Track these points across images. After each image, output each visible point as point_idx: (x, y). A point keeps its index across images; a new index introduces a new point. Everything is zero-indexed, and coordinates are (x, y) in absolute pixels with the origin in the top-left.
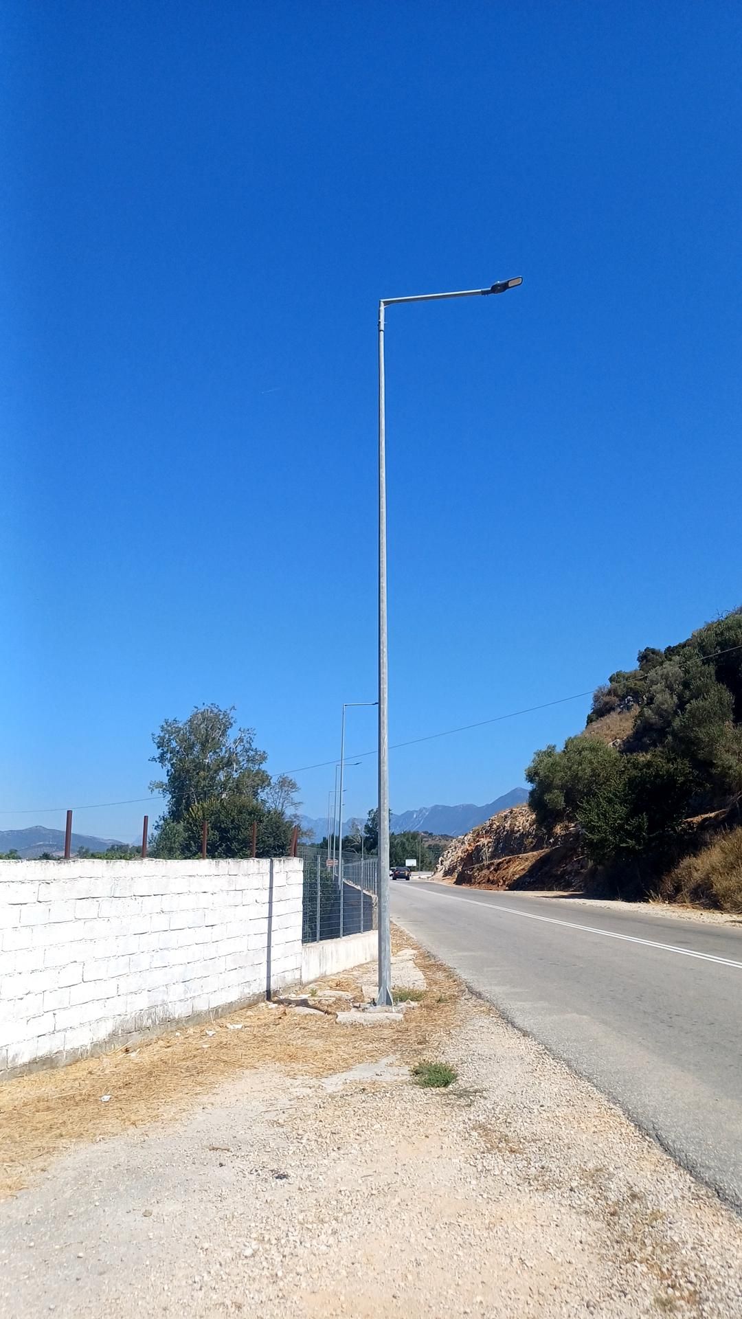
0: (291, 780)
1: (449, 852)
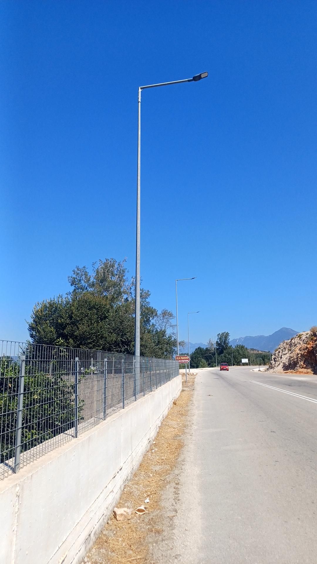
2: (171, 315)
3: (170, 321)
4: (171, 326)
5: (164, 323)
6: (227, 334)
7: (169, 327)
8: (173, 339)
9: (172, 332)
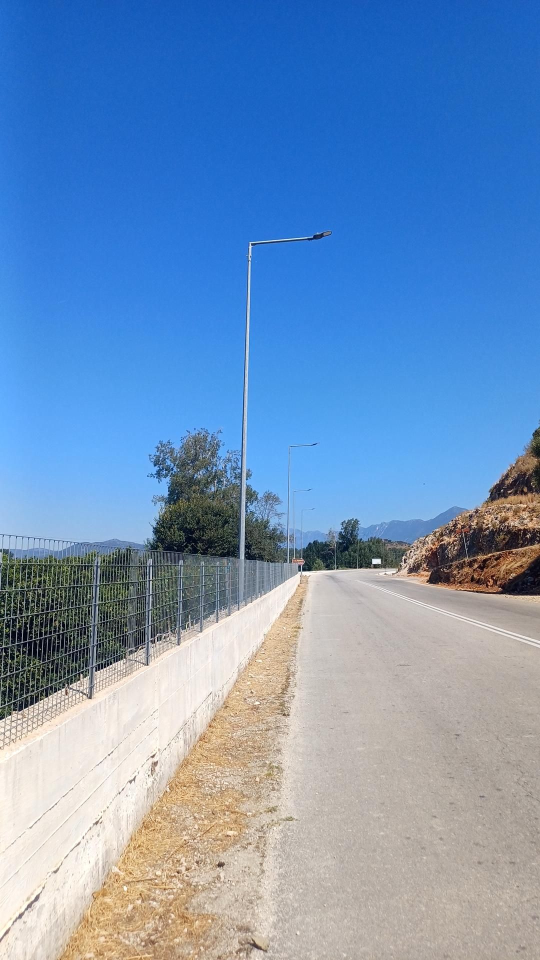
0: (275, 495)
1: (411, 552)
2: (276, 499)
3: (275, 507)
4: (277, 514)
5: (267, 511)
6: (356, 522)
7: (273, 515)
8: (278, 532)
9: (277, 522)
